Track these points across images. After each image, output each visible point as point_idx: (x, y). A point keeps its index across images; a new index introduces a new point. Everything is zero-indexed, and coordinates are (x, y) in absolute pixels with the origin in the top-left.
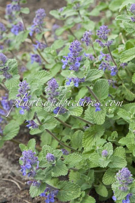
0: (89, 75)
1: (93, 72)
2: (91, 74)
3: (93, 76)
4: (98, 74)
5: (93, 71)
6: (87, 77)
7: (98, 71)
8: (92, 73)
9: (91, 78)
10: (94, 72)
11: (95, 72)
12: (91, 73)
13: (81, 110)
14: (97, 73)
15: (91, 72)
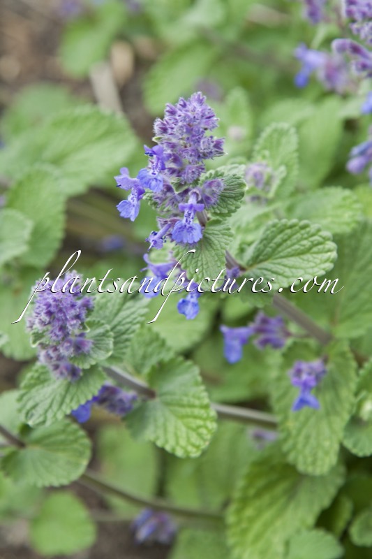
0: (265, 246)
1: (290, 237)
2: (279, 245)
3: (285, 261)
4: (315, 249)
5: (289, 231)
6: (257, 257)
7: (313, 235)
8: (285, 241)
9: (275, 268)
10: (294, 238)
11: (298, 235)
12: (278, 239)
13: (206, 428)
14: (306, 243)
15: (281, 231)
